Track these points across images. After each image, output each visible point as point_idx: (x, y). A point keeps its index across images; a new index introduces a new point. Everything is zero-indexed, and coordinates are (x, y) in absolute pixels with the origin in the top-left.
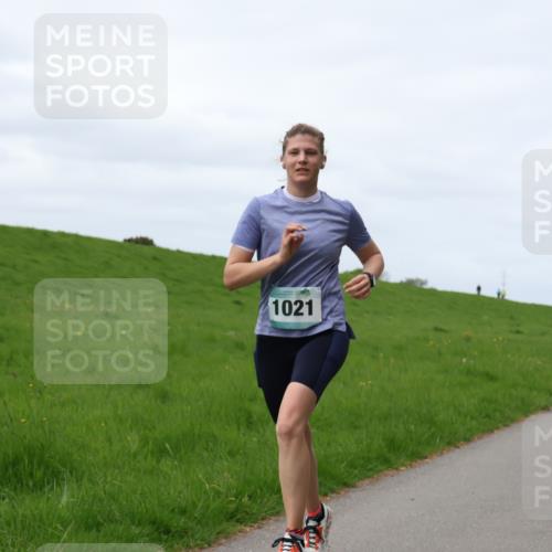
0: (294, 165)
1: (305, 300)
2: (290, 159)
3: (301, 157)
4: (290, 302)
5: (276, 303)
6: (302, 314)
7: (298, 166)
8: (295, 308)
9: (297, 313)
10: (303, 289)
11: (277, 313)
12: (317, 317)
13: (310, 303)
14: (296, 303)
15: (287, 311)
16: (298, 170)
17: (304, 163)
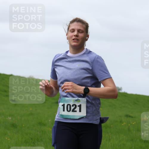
0: (72, 37)
1: (78, 104)
2: (70, 34)
3: (76, 33)
4: (70, 105)
5: (63, 105)
6: (76, 111)
7: (74, 37)
8: (72, 108)
9: (73, 111)
10: (77, 99)
11: (64, 110)
12: (83, 113)
13: (80, 106)
14: (73, 106)
15: (69, 110)
16: (73, 40)
17: (77, 36)
